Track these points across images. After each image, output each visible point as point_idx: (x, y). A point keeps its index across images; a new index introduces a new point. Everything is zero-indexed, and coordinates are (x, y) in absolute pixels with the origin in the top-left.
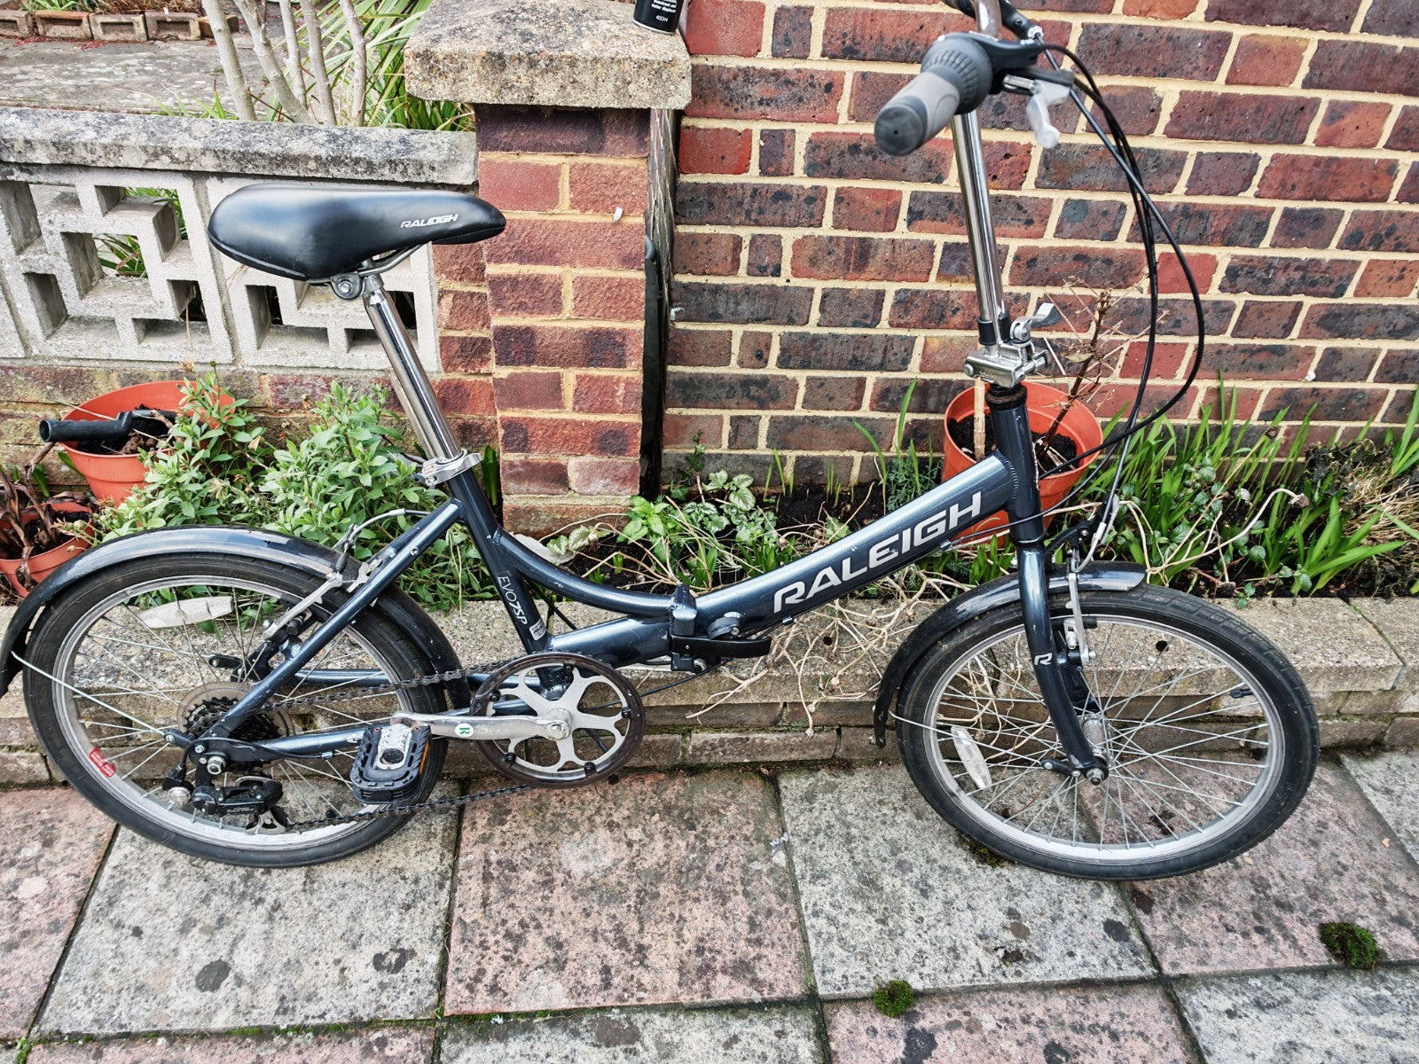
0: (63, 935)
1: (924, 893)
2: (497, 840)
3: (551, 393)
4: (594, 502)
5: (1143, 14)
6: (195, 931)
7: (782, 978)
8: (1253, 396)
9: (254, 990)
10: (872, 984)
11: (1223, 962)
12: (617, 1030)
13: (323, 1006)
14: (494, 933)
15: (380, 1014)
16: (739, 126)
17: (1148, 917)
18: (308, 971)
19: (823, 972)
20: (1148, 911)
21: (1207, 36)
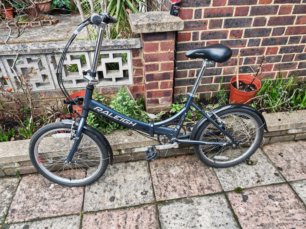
0: (82, 195)
1: (239, 172)
2: (157, 170)
3: (156, 86)
4: (164, 106)
5: (262, 4)
6: (107, 192)
7: (217, 189)
8: (286, 73)
9: (121, 201)
10: (234, 188)
11: (297, 178)
12: (189, 201)
13: (134, 202)
14: (162, 186)
15: (145, 202)
16: (189, 32)
17: (282, 172)
18: (130, 197)
19: (224, 187)
20: (282, 171)
21: (274, 6)
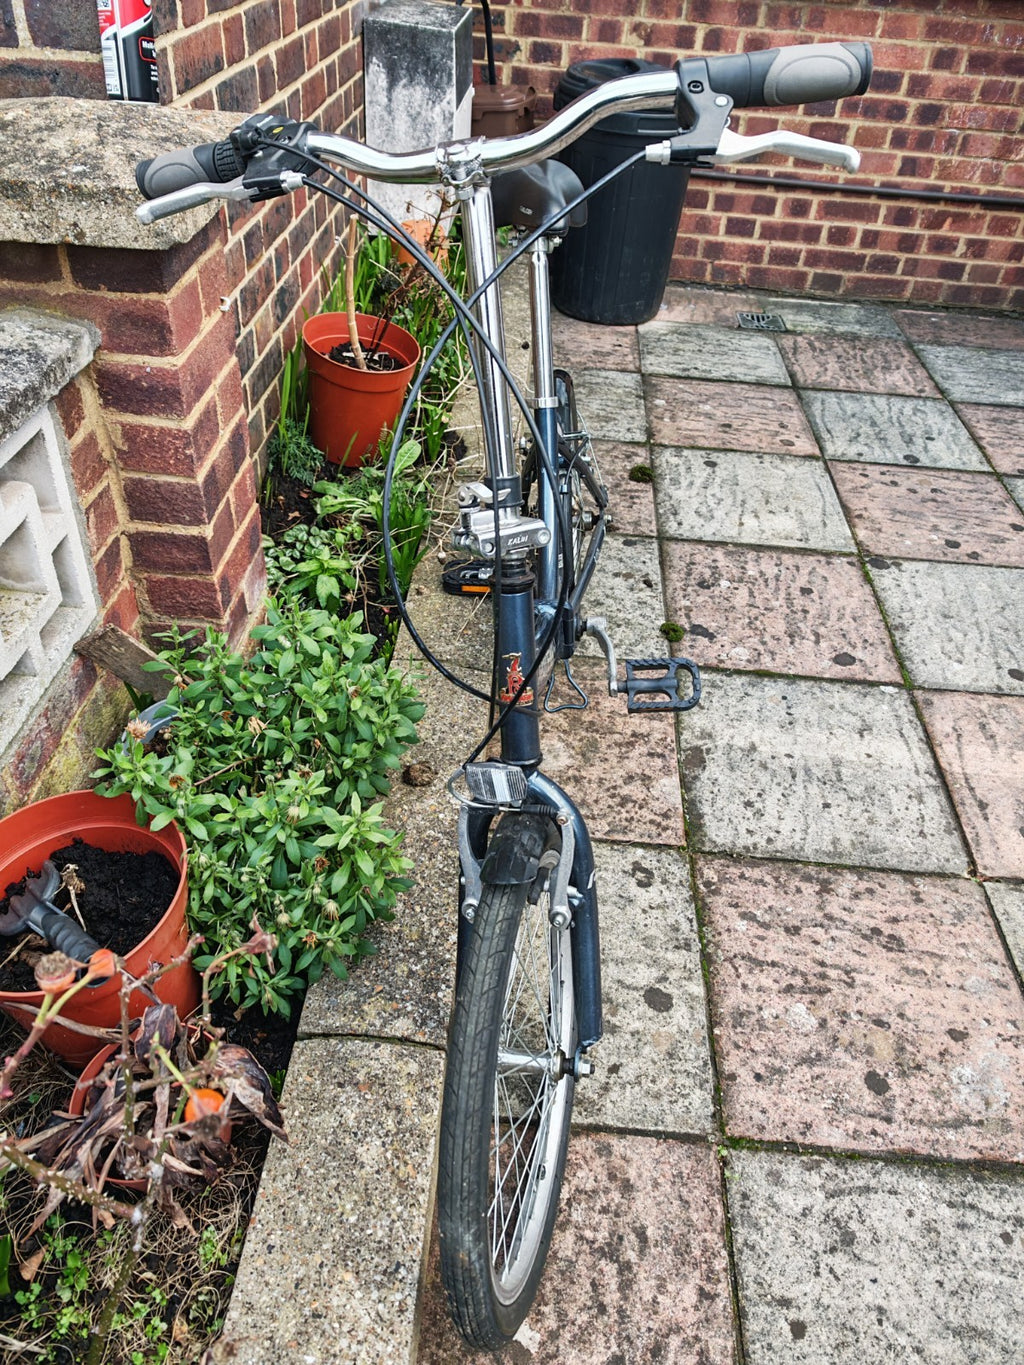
1: (600, 604)
9: (671, 968)
10: (661, 639)
11: (650, 516)
12: (692, 757)
13: (682, 920)
14: (619, 813)
15: (686, 884)
17: (622, 530)
18: (653, 931)
